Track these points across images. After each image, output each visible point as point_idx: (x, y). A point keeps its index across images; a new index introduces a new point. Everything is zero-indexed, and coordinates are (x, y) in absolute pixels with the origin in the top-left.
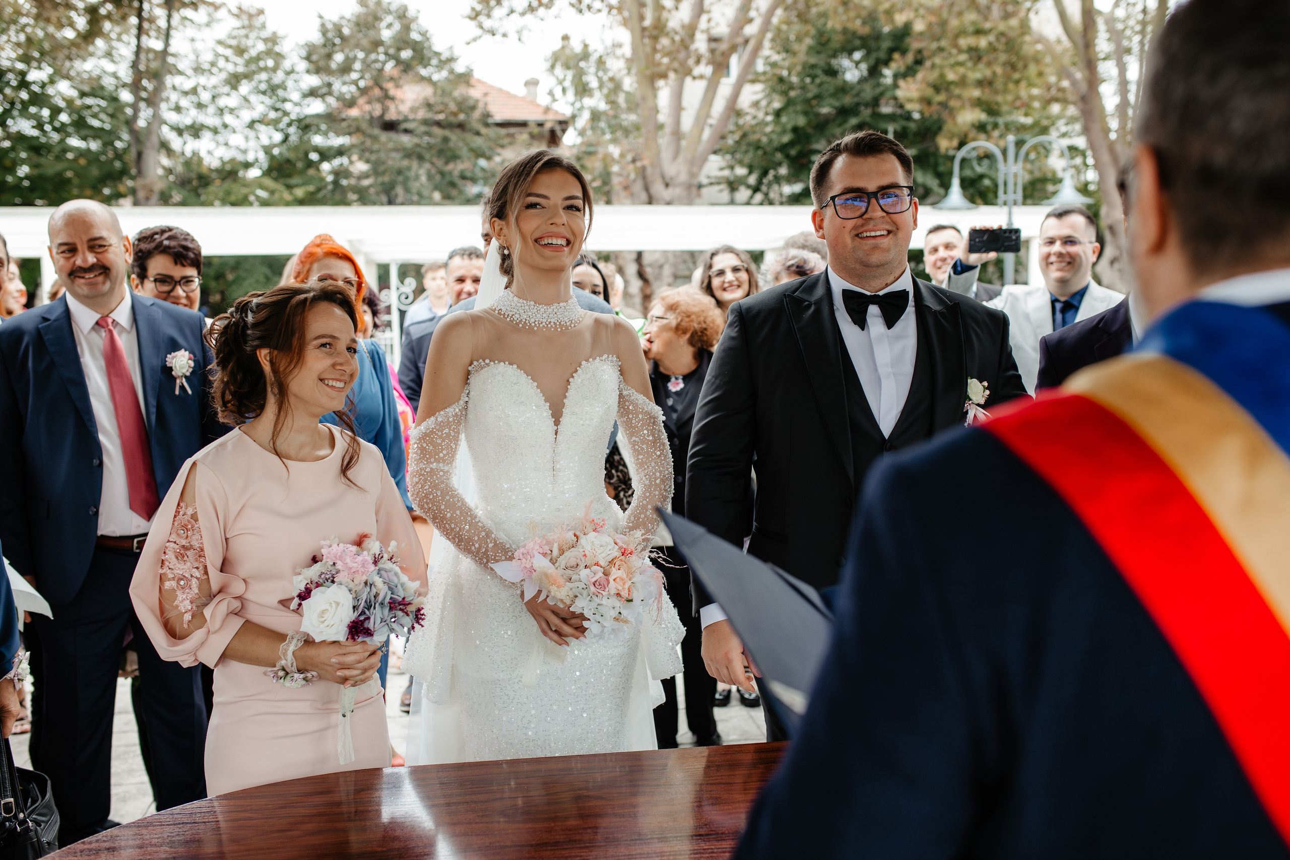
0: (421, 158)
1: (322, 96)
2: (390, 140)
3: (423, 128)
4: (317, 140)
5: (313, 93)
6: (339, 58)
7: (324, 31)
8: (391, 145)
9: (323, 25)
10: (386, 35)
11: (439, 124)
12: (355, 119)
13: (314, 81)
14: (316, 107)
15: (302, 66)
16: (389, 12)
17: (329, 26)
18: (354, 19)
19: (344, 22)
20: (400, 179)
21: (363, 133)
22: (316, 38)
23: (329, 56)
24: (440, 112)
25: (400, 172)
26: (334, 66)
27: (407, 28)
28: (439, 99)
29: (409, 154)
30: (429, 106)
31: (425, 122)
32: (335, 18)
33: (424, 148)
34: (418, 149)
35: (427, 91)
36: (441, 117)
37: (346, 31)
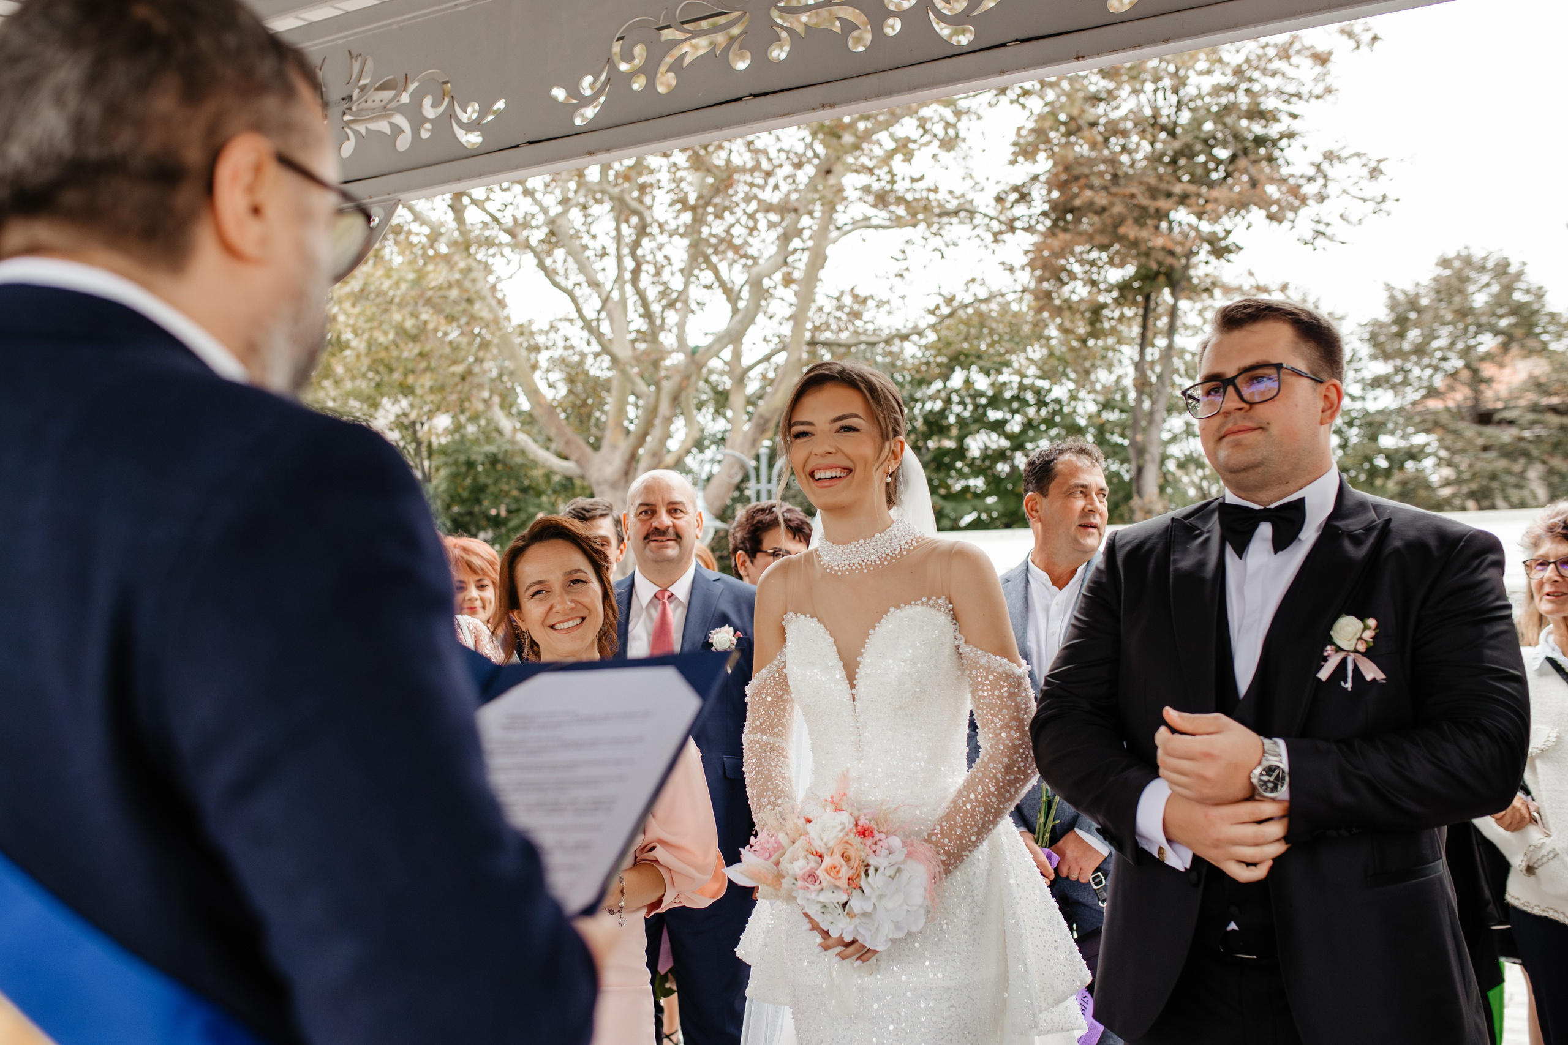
0: (1526, 454)
1: (1394, 387)
2: (1480, 435)
3: (1531, 416)
4: (1387, 441)
5: (1377, 382)
6: (1414, 335)
7: (1394, 304)
8: (1480, 442)
9: (1392, 297)
10: (1480, 300)
11: (1555, 410)
12: (1436, 413)
13: (1382, 368)
14: (1383, 400)
15: (1365, 350)
16: (1483, 269)
17: (1401, 297)
18: (1433, 285)
19: (1422, 291)
20: (1495, 485)
21: (1444, 428)
22: (1384, 315)
23: (1401, 335)
24: (1556, 394)
25: (1493, 477)
26: (1406, 346)
27: (1508, 289)
28: (1555, 376)
29: (1509, 452)
30: (1539, 386)
31: (1535, 408)
32: (1410, 288)
33: (1530, 442)
34: (1523, 445)
35: (1539, 367)
36: (1555, 400)
37: (1424, 302)
